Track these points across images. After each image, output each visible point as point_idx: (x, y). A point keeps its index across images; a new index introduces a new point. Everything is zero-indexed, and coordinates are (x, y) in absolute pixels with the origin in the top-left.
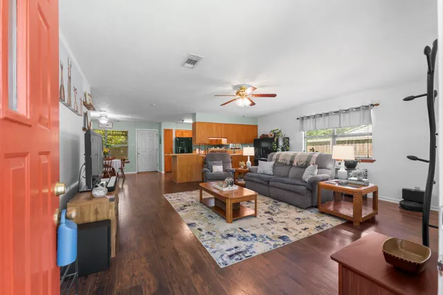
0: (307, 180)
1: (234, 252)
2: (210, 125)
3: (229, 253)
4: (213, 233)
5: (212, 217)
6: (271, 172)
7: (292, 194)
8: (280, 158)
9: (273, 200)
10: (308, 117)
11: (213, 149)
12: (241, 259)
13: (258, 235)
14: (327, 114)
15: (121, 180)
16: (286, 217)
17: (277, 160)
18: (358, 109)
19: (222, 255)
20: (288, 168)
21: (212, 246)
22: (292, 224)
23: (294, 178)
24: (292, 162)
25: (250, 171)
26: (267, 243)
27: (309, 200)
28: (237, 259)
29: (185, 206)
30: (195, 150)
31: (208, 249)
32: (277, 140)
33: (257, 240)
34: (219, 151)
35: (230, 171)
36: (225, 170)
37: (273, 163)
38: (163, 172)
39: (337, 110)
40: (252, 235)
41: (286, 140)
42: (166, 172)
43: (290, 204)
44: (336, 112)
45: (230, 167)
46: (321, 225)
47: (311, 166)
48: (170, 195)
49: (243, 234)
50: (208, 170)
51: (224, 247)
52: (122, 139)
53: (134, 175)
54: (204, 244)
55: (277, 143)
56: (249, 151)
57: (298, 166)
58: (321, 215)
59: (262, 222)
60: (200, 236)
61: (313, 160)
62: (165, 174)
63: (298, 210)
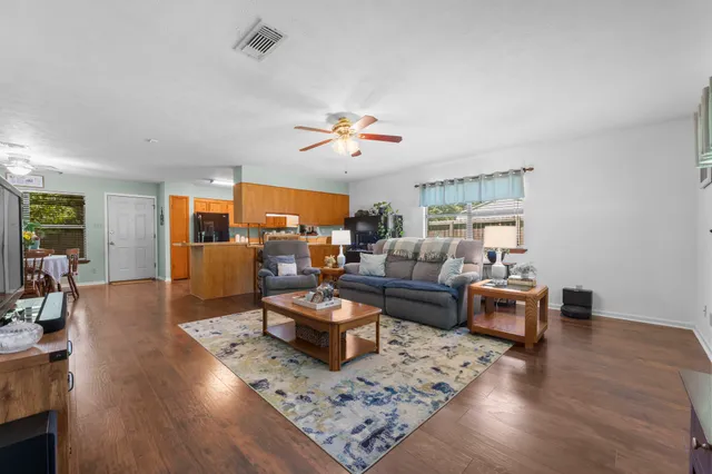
0: (448, 282)
1: (367, 432)
2: (268, 190)
3: (360, 437)
4: (310, 395)
5: (297, 362)
6: (382, 272)
7: (426, 306)
8: (396, 248)
9: (392, 319)
10: (433, 184)
11: (274, 233)
12: (388, 447)
13: (396, 389)
14: (461, 180)
15: (70, 300)
16: (427, 346)
17: (390, 252)
18: (505, 174)
19: (348, 445)
20: (410, 264)
21: (319, 426)
22: (442, 359)
23: (424, 280)
24: (416, 254)
25: (345, 271)
26: (419, 402)
27: (453, 314)
28: (380, 449)
29: (233, 345)
30: (234, 237)
31: (312, 436)
32: (386, 219)
33: (398, 399)
34: (286, 238)
35: (311, 272)
36: (300, 272)
37: (384, 256)
38: (168, 280)
39: (477, 175)
40: (387, 389)
41: (398, 220)
42: (175, 280)
43: (422, 323)
44: (475, 178)
45: (309, 265)
46: (485, 355)
47: (450, 260)
48: (194, 324)
49: (369, 390)
50: (269, 271)
51: (346, 425)
52: (68, 213)
53: (101, 288)
54: (300, 425)
55: (386, 225)
56: (342, 237)
57: (427, 261)
58: (474, 338)
59: (393, 361)
60: (286, 409)
61: (452, 250)
62: (172, 283)
63: (440, 333)
